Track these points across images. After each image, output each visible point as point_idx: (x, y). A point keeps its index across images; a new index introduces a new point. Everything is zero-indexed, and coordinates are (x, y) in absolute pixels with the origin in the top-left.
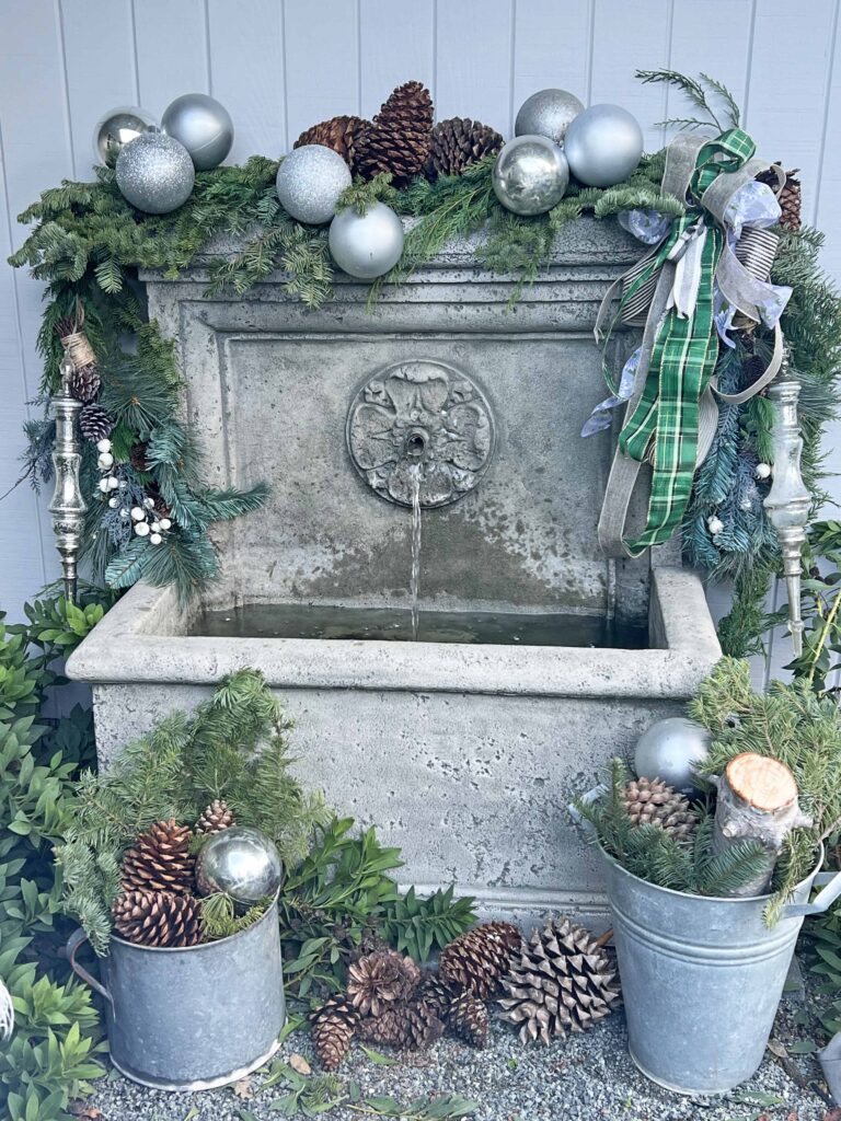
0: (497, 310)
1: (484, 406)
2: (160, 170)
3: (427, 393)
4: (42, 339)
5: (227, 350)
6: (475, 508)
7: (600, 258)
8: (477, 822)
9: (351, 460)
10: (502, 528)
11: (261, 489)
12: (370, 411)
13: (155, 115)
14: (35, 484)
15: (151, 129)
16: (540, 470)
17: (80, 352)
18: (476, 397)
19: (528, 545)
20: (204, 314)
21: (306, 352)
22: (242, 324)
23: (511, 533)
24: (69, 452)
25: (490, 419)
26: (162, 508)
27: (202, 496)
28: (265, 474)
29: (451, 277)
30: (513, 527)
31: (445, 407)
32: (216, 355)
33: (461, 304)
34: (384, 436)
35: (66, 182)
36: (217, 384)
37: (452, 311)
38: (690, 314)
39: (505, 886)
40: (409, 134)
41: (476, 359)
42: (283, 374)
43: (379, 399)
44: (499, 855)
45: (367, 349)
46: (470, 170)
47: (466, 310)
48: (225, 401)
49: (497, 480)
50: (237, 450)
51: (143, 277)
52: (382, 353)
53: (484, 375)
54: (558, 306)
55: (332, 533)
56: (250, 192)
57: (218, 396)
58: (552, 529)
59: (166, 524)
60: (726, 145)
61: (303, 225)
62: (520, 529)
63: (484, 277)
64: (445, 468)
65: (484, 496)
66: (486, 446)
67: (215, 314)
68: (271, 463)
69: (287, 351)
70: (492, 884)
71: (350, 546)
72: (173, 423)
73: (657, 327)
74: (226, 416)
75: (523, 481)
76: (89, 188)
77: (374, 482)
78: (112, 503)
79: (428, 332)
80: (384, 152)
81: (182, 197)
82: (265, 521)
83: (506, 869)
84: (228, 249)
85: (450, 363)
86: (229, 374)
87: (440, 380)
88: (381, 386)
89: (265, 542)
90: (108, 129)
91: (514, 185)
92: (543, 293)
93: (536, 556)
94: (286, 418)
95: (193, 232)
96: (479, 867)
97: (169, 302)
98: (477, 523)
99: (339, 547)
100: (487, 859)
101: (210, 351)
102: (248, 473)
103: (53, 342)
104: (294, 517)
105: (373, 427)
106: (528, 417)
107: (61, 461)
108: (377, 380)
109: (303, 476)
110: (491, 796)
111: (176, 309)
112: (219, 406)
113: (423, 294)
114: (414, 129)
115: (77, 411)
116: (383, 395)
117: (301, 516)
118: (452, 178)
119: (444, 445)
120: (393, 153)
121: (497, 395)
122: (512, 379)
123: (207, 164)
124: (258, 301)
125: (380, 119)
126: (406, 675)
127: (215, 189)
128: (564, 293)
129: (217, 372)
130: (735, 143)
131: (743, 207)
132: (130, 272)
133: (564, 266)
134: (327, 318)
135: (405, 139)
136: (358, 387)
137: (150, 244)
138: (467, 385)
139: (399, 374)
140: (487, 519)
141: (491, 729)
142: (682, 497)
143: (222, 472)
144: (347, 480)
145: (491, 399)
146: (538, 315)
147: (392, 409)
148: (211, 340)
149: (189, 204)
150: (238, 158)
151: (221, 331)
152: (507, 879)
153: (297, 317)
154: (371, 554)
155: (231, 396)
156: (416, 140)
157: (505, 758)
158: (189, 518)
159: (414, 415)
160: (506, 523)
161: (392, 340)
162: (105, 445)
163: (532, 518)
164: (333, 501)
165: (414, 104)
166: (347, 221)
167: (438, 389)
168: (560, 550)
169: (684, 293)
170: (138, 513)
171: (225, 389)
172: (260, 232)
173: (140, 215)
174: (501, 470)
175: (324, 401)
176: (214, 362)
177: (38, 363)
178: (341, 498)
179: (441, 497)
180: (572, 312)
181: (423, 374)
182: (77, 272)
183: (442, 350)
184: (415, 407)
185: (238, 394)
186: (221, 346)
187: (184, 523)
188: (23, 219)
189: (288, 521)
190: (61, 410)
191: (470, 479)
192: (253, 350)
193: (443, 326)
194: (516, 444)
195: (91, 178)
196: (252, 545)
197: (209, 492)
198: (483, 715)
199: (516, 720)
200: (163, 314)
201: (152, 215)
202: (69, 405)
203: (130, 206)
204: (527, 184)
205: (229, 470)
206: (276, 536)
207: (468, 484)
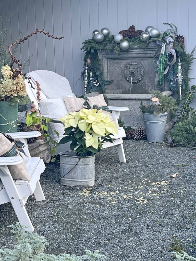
0: (143, 54)
1: (142, 68)
2: (99, 37)
3: (134, 66)
4: (84, 59)
5: (108, 61)
6: (142, 83)
7: (155, 47)
8: (133, 118)
9: (124, 76)
10: (146, 86)
11: (112, 81)
12: (127, 69)
13: (100, 30)
14: (82, 80)
15: (99, 32)
16: (151, 77)
17: (89, 61)
18: (141, 67)
19: (149, 88)
20: (105, 56)
21: (119, 61)
22: (110, 57)
23: (147, 87)
24: (86, 74)
25: (143, 70)
26: (98, 82)
27: (104, 81)
28: (113, 79)
29: (137, 50)
30: (147, 86)
31: (137, 68)
32: (107, 62)
33: (138, 54)
34: (129, 72)
35: (88, 39)
36: (107, 66)
37: (137, 55)
38: (164, 53)
39: (137, 127)
40: (131, 32)
41: (141, 62)
42: (116, 64)
43: (128, 67)
44: (136, 122)
45: (127, 60)
46: (139, 36)
47: (139, 55)
48: (108, 68)
49: (145, 79)
50: (109, 75)
51: (97, 51)
52: (129, 61)
53: (142, 64)
54: (151, 54)
55: (122, 87)
56: (111, 40)
57: (107, 67)
58: (153, 86)
59: (98, 84)
60: (166, 33)
61: (117, 44)
62: (148, 86)
63: (141, 50)
64: (137, 77)
65: (143, 81)
66: (143, 74)
67: (107, 56)
68: (114, 77)
69: (116, 61)
70: (135, 127)
71: (124, 89)
72: (100, 70)
73: (160, 56)
74: (108, 70)
75: (148, 79)
76: (91, 40)
77: (127, 79)
78: (92, 81)
79: (135, 58)
80: (128, 34)
81: (102, 40)
82: (113, 86)
83: (137, 124)
84: (108, 47)
85: (138, 62)
86: (108, 64)
87: (136, 64)
88: (128, 66)
89: (113, 89)
90: (94, 32)
91: (143, 38)
92: (149, 52)
93: (150, 90)
94: (116, 70)
95: (103, 45)
96: (134, 124)
97: (101, 54)
98: (142, 85)
99: (123, 89)
100: (135, 123)
101: (106, 61)
102: (111, 78)
103: (85, 60)
104: (117, 85)
105: (127, 71)
106: (148, 70)
107: (86, 75)
108: (128, 65)
109: (118, 79)
110: (135, 114)
111: (102, 55)
112: (107, 69)
113: (133, 53)
114: (132, 31)
115: (88, 69)
116: (129, 67)
117: (118, 85)
118: (137, 37)
119: (137, 74)
120: (129, 34)
121: (144, 67)
122: (146, 64)
123: (106, 36)
124: (112, 54)
125: (128, 30)
126: (124, 97)
127: (107, 39)
128: (152, 52)
129: (107, 64)
130: (167, 32)
131: (168, 40)
132: (96, 50)
133: (151, 48)
134: (121, 56)
135: (130, 33)
136: (126, 66)
137: (98, 46)
138: (140, 65)
139: (131, 64)
140: (143, 85)
141: (135, 105)
142: (162, 77)
143: (107, 78)
144: (124, 79)
145: (143, 67)
146: (149, 55)
147: (130, 69)
148: (106, 60)
149: (103, 41)
150: (110, 35)
151: (107, 58)
152: (137, 126)
153: (117, 56)
154: (127, 90)
155: (109, 68)
156: (132, 33)
157: (137, 109)
158: (101, 83)
159: (133, 69)
160: (146, 85)
161: (130, 59)
162: (91, 73)
163: (150, 84)
164: (122, 83)
165: (132, 28)
166: (122, 43)
167: (136, 66)
168: (154, 89)
169: (163, 52)
170: (95, 82)
171: (108, 66)
172: (112, 44)
173: (97, 43)
174: (145, 77)
175: (121, 68)
176: (106, 63)
177: (83, 63)
178: (123, 82)
179: (136, 81)
180: (153, 55)
181: (134, 64)
182: (89, 50)
183: (137, 60)
184: (133, 68)
185: (110, 67)
186: (107, 60)
187: (101, 84)
188: (83, 43)
189: (116, 85)
190: (86, 68)
191: (141, 78)
192: (112, 61)
193: (136, 57)
194: (147, 74)
195: (91, 38)
196: (111, 89)
197: (105, 80)
198: (134, 103)
199: (138, 103)
200: (100, 56)
201: (98, 43)
202: (87, 68)
203: (96, 42)
204: (144, 38)
205: (108, 78)
206: (114, 88)
207: (140, 79)
